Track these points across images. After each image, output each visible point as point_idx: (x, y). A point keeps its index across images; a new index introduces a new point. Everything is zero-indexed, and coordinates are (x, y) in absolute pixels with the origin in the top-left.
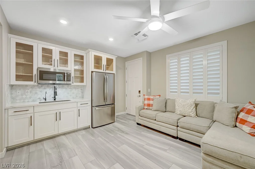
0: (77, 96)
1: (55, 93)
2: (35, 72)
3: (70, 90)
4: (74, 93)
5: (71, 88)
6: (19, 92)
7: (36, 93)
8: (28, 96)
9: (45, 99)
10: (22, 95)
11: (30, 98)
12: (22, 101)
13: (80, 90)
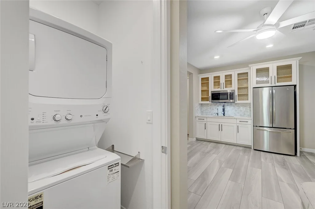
0: (245, 114)
1: (224, 110)
2: (210, 95)
3: (237, 107)
4: (241, 111)
5: (238, 106)
6: (204, 108)
7: (213, 109)
8: (209, 111)
9: (218, 114)
10: (206, 110)
11: (210, 112)
12: (206, 114)
13: (249, 108)
